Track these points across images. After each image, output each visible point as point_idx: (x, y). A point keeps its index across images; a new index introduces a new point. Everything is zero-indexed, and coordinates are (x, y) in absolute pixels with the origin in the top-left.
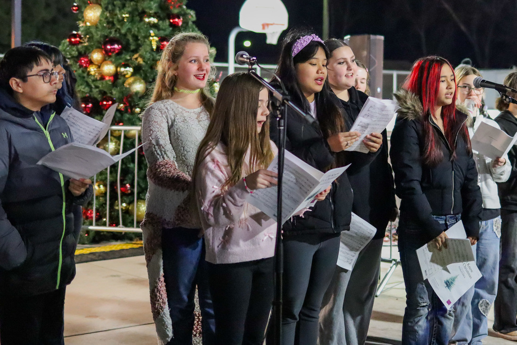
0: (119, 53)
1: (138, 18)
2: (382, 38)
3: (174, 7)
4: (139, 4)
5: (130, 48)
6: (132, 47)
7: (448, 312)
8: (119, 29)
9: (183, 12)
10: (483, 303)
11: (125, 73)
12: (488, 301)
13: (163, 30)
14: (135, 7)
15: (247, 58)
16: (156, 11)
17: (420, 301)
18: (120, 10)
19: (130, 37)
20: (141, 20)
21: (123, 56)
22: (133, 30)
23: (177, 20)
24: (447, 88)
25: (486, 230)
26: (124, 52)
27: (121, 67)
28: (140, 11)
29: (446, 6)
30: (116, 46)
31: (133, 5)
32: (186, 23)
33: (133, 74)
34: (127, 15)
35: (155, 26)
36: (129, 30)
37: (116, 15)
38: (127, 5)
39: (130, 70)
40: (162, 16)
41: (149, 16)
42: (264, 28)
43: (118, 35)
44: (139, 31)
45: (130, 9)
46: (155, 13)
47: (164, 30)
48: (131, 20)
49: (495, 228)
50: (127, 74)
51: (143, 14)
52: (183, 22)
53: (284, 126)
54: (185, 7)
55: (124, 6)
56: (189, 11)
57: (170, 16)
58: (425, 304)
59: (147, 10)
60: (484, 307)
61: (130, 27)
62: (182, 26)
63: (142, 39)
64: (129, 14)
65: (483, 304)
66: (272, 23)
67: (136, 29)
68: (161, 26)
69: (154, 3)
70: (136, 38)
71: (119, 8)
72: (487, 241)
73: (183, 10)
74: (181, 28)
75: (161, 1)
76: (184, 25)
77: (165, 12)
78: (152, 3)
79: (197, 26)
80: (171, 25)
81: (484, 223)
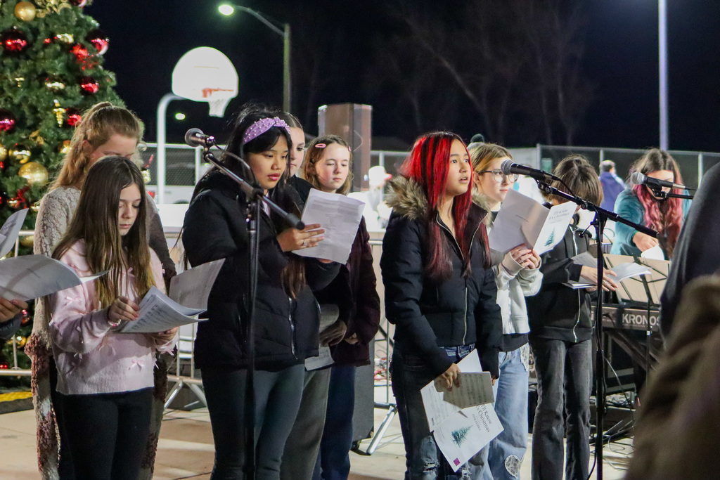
0: (11, 131)
1: (37, 83)
2: (369, 108)
3: (87, 67)
4: (38, 64)
5: (25, 124)
6: (29, 122)
7: (463, 475)
8: (11, 98)
9: (98, 74)
10: (510, 460)
11: (18, 157)
12: (516, 457)
13: (71, 98)
14: (32, 67)
15: (202, 138)
16: (61, 73)
17: (426, 462)
18: (12, 72)
19: (25, 109)
20: (41, 85)
21: (16, 134)
22: (30, 99)
23: (90, 85)
24: (460, 171)
25: (510, 361)
26: (18, 129)
27: (13, 150)
28: (39, 73)
29: (447, 64)
30: (7, 121)
31: (31, 65)
32: (103, 88)
33: (31, 160)
34: (22, 79)
35: (60, 93)
36: (25, 99)
37: (6, 78)
38: (21, 66)
39: (26, 153)
40: (69, 79)
41: (53, 80)
42: (205, 95)
43: (9, 106)
44: (38, 101)
45: (25, 71)
46: (61, 76)
47: (73, 99)
48: (28, 85)
49: (522, 358)
50: (23, 159)
51: (44, 77)
52: (100, 88)
53: (256, 229)
54: (101, 67)
55: (17, 66)
56: (106, 73)
57: (81, 79)
58: (432, 466)
59: (49, 72)
60: (512, 465)
61: (26, 94)
62: (97, 93)
63: (42, 111)
64: (25, 78)
65: (510, 462)
66: (216, 88)
67: (35, 97)
68: (69, 93)
69: (59, 63)
70: (34, 109)
71: (11, 69)
72: (513, 376)
73: (99, 71)
74: (97, 96)
75: (69, 59)
76: (101, 92)
77: (74, 74)
78: (56, 62)
79: (118, 94)
80: (83, 92)
81: (509, 353)
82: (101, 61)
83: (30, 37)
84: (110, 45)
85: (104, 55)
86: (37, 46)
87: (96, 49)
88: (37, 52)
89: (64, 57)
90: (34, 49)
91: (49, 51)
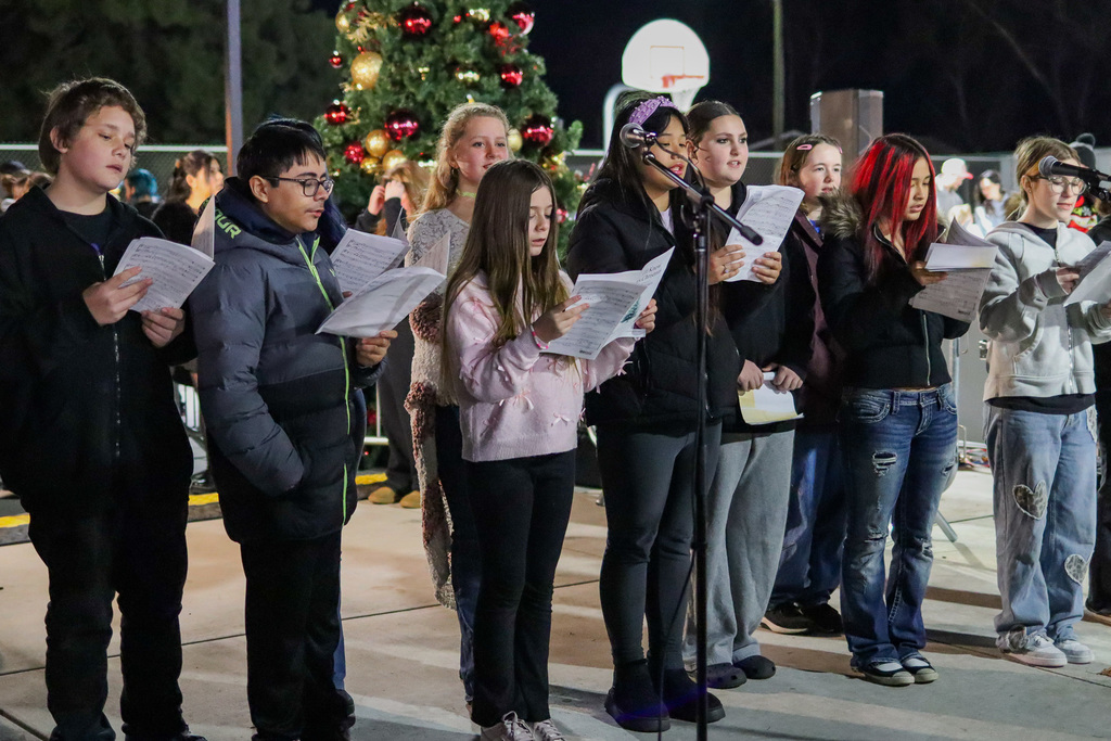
0: (415, 136)
1: (444, 74)
2: (880, 94)
3: (508, 52)
4: (446, 49)
5: (432, 127)
6: (437, 125)
8: (413, 94)
9: (523, 61)
10: (1072, 560)
12: (1081, 557)
13: (489, 92)
14: (438, 55)
15: (640, 135)
16: (476, 60)
18: (413, 61)
19: (431, 107)
20: (451, 77)
21: (421, 141)
22: (437, 95)
23: (513, 74)
25: (1074, 428)
26: (422, 133)
28: (448, 61)
29: (1004, 32)
30: (409, 124)
31: (437, 51)
32: (528, 79)
34: (426, 69)
35: (475, 87)
36: (431, 95)
37: (407, 69)
38: (425, 52)
40: (486, 68)
41: (465, 69)
42: (666, 84)
43: (411, 105)
44: (447, 97)
45: (430, 59)
46: (475, 64)
47: (492, 92)
48: (434, 78)
49: (1089, 424)
51: (454, 66)
52: (524, 79)
54: (526, 51)
55: (420, 53)
56: (533, 58)
57: (501, 68)
59: (461, 59)
60: (1074, 568)
61: (432, 89)
62: (522, 84)
64: (430, 67)
65: (1072, 564)
66: (680, 74)
67: (443, 93)
68: (486, 87)
69: (472, 47)
71: (412, 56)
72: (1077, 449)
73: (524, 56)
74: (521, 89)
75: (484, 42)
76: (526, 83)
77: (491, 61)
78: (469, 46)
79: (548, 84)
80: (503, 83)
81: (1072, 416)
82: (526, 43)
83: (435, 15)
84: (537, 21)
85: (530, 34)
86: (445, 26)
87: (518, 28)
88: (444, 35)
89: (478, 39)
90: (441, 31)
91: (460, 32)
